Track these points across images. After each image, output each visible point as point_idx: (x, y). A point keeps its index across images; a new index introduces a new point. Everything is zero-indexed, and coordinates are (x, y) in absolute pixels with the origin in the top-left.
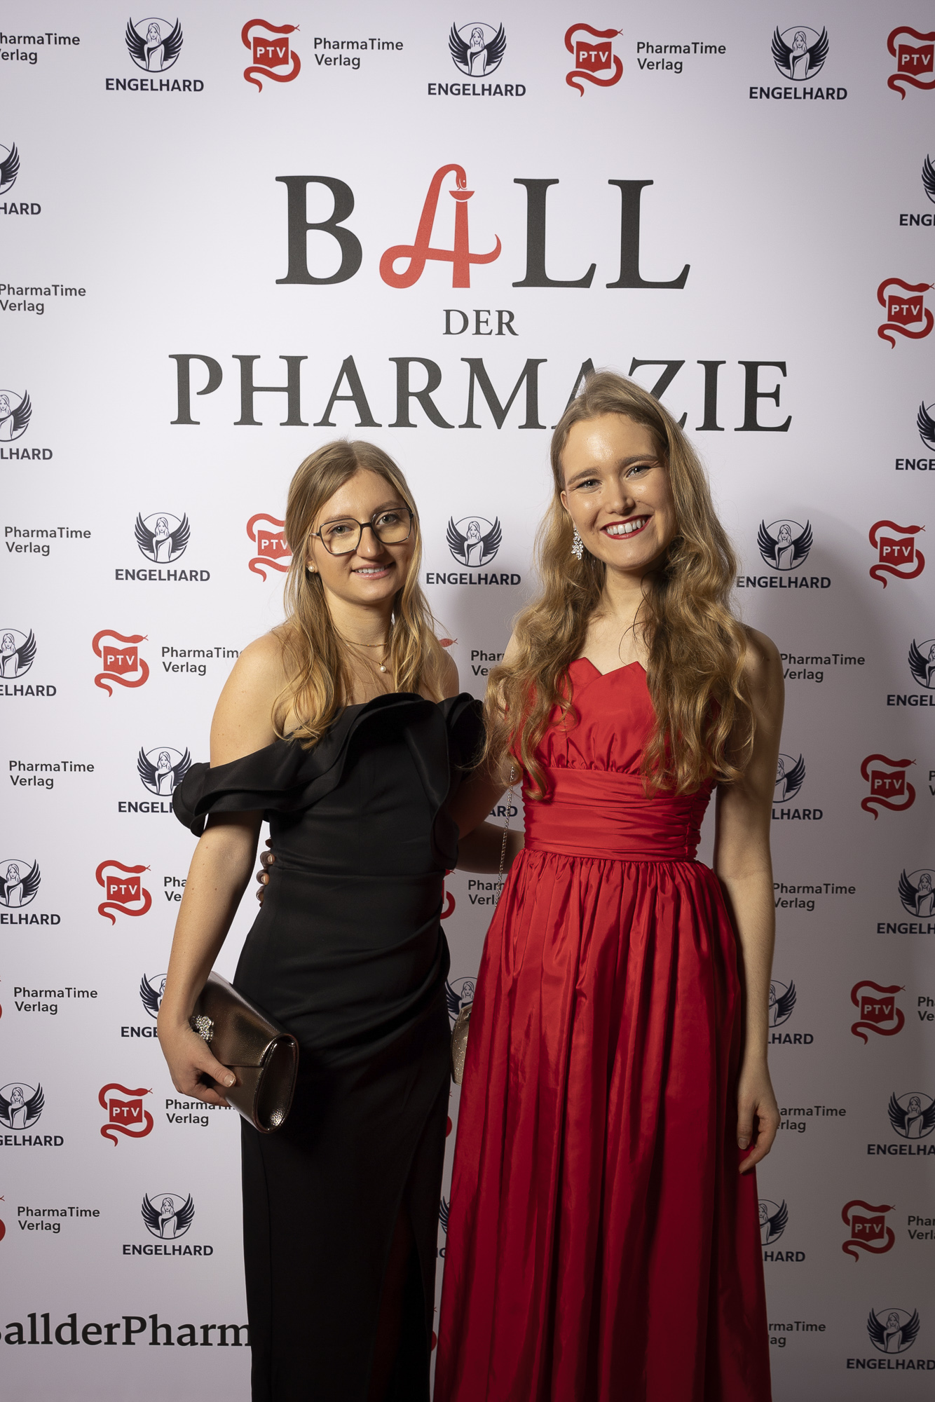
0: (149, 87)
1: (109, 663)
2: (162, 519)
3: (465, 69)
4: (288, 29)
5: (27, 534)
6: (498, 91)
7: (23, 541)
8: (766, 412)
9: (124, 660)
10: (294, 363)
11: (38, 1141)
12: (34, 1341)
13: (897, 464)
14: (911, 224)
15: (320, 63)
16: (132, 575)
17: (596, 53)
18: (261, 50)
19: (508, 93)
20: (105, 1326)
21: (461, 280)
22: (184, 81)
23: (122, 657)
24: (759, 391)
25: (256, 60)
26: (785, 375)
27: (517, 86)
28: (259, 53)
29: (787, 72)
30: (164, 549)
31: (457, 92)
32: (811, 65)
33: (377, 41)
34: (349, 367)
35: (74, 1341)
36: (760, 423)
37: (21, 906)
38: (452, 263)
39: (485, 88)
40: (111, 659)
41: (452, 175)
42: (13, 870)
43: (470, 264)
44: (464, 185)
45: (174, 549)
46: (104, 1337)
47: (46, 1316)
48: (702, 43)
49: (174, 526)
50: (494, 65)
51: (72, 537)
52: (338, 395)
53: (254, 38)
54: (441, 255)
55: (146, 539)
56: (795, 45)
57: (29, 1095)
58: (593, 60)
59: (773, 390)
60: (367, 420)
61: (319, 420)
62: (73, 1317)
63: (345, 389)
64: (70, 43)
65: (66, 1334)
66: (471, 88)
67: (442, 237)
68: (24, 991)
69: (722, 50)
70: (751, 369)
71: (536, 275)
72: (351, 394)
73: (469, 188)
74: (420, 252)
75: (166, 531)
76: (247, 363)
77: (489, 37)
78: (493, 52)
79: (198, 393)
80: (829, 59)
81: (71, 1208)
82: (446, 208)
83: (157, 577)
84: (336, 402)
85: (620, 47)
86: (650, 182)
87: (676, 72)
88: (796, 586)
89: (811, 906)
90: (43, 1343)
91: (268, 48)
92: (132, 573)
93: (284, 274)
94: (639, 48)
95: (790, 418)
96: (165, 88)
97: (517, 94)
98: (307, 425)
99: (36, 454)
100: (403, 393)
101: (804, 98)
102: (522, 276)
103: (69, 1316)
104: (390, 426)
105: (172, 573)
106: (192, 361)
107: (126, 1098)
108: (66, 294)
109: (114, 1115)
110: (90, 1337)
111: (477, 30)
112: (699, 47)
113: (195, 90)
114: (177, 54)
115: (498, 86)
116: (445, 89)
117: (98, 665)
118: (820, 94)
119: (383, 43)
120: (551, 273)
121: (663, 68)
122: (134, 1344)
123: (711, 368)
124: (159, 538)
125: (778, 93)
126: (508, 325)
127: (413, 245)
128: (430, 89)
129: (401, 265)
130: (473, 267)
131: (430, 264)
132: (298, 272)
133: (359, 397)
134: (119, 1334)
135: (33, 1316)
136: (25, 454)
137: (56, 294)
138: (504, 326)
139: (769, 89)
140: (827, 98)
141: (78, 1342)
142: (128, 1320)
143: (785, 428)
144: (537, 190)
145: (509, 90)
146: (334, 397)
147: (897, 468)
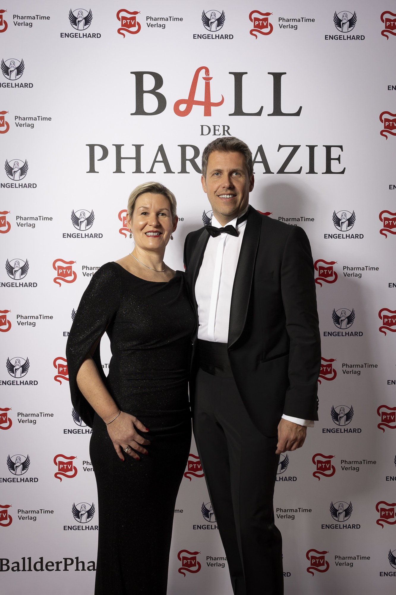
0: (78, 36)
1: (60, 273)
2: (83, 212)
3: (209, 28)
4: (136, 13)
5: (26, 219)
6: (222, 37)
7: (24, 222)
8: (335, 166)
9: (66, 272)
10: (138, 148)
11: (27, 480)
12: (24, 570)
13: (390, 187)
14: (392, 90)
15: (149, 27)
16: (70, 236)
17: (262, 22)
18: (124, 21)
19: (226, 38)
20: (56, 563)
21: (207, 113)
22: (93, 34)
23: (65, 270)
24: (332, 157)
25: (122, 25)
26: (342, 151)
27: (230, 35)
28: (124, 22)
29: (340, 29)
30: (83, 225)
31: (205, 38)
32: (350, 27)
33: (172, 18)
34: (161, 149)
35: (42, 569)
36: (333, 170)
37: (21, 377)
38: (204, 106)
39: (217, 36)
40: (60, 271)
41: (203, 71)
42: (18, 362)
43: (211, 107)
44: (208, 75)
45: (87, 225)
46: (55, 567)
47: (30, 559)
48: (305, 18)
49: (88, 215)
50: (220, 27)
51: (44, 220)
52: (156, 160)
53: (122, 17)
54: (199, 103)
55: (76, 221)
56: (343, 19)
57: (23, 460)
58: (261, 25)
59: (337, 157)
60: (169, 170)
61: (149, 171)
62: (42, 558)
63: (160, 158)
64: (46, 19)
65: (38, 566)
66: (211, 36)
67: (200, 96)
68: (22, 414)
69: (313, 20)
70: (328, 149)
71: (238, 111)
72: (162, 160)
73: (210, 76)
74: (191, 102)
75: (84, 217)
76: (118, 148)
77: (218, 16)
78: (220, 22)
79: (98, 160)
80: (357, 24)
81: (41, 510)
82: (201, 84)
83: (80, 236)
84: (156, 164)
85: (271, 19)
86: (285, 73)
87: (295, 29)
88: (349, 238)
89: (359, 373)
90: (28, 571)
91: (127, 21)
92: (70, 235)
93: (134, 111)
94: (279, 20)
95: (345, 168)
96: (85, 37)
97: (230, 38)
98: (144, 173)
99: (30, 186)
100: (184, 159)
101: (347, 39)
102: (233, 111)
103: (40, 558)
104: (178, 173)
105: (87, 235)
106: (95, 147)
107: (66, 461)
108: (43, 120)
109: (60, 468)
110: (49, 568)
111: (213, 13)
112: (304, 19)
113: (97, 37)
114: (90, 23)
115: (222, 35)
116: (200, 37)
117: (55, 274)
118: (354, 38)
119: (175, 18)
120: (245, 110)
121: (289, 28)
122: (68, 570)
123: (312, 148)
124: (81, 220)
125: (336, 38)
126: (227, 131)
127: (187, 99)
128: (194, 36)
129: (183, 107)
130: (212, 108)
131: (194, 107)
132: (140, 110)
133: (165, 161)
134: (62, 566)
135: (24, 559)
136: (25, 186)
137: (39, 120)
138: (226, 132)
139: (333, 36)
140: (357, 39)
141: (44, 570)
142: (66, 559)
143: (343, 172)
144: (238, 77)
145: (226, 37)
146: (155, 161)
147: (390, 189)
